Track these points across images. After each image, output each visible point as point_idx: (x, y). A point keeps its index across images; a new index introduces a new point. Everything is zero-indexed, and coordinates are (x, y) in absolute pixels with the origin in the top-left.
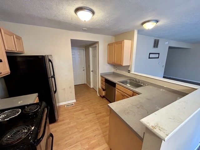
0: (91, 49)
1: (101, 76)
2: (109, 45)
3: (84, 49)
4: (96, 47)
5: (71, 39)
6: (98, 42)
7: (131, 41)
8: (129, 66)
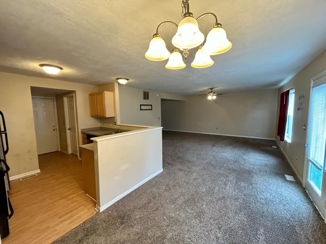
0: (65, 99)
1: (82, 133)
2: (91, 95)
3: (55, 98)
4: (73, 97)
5: (31, 87)
6: (75, 91)
7: (112, 93)
8: (114, 117)
